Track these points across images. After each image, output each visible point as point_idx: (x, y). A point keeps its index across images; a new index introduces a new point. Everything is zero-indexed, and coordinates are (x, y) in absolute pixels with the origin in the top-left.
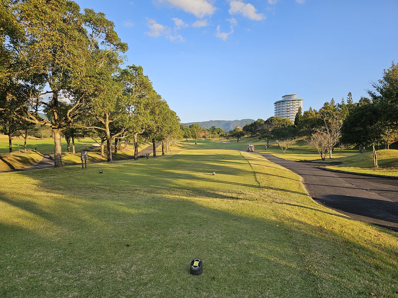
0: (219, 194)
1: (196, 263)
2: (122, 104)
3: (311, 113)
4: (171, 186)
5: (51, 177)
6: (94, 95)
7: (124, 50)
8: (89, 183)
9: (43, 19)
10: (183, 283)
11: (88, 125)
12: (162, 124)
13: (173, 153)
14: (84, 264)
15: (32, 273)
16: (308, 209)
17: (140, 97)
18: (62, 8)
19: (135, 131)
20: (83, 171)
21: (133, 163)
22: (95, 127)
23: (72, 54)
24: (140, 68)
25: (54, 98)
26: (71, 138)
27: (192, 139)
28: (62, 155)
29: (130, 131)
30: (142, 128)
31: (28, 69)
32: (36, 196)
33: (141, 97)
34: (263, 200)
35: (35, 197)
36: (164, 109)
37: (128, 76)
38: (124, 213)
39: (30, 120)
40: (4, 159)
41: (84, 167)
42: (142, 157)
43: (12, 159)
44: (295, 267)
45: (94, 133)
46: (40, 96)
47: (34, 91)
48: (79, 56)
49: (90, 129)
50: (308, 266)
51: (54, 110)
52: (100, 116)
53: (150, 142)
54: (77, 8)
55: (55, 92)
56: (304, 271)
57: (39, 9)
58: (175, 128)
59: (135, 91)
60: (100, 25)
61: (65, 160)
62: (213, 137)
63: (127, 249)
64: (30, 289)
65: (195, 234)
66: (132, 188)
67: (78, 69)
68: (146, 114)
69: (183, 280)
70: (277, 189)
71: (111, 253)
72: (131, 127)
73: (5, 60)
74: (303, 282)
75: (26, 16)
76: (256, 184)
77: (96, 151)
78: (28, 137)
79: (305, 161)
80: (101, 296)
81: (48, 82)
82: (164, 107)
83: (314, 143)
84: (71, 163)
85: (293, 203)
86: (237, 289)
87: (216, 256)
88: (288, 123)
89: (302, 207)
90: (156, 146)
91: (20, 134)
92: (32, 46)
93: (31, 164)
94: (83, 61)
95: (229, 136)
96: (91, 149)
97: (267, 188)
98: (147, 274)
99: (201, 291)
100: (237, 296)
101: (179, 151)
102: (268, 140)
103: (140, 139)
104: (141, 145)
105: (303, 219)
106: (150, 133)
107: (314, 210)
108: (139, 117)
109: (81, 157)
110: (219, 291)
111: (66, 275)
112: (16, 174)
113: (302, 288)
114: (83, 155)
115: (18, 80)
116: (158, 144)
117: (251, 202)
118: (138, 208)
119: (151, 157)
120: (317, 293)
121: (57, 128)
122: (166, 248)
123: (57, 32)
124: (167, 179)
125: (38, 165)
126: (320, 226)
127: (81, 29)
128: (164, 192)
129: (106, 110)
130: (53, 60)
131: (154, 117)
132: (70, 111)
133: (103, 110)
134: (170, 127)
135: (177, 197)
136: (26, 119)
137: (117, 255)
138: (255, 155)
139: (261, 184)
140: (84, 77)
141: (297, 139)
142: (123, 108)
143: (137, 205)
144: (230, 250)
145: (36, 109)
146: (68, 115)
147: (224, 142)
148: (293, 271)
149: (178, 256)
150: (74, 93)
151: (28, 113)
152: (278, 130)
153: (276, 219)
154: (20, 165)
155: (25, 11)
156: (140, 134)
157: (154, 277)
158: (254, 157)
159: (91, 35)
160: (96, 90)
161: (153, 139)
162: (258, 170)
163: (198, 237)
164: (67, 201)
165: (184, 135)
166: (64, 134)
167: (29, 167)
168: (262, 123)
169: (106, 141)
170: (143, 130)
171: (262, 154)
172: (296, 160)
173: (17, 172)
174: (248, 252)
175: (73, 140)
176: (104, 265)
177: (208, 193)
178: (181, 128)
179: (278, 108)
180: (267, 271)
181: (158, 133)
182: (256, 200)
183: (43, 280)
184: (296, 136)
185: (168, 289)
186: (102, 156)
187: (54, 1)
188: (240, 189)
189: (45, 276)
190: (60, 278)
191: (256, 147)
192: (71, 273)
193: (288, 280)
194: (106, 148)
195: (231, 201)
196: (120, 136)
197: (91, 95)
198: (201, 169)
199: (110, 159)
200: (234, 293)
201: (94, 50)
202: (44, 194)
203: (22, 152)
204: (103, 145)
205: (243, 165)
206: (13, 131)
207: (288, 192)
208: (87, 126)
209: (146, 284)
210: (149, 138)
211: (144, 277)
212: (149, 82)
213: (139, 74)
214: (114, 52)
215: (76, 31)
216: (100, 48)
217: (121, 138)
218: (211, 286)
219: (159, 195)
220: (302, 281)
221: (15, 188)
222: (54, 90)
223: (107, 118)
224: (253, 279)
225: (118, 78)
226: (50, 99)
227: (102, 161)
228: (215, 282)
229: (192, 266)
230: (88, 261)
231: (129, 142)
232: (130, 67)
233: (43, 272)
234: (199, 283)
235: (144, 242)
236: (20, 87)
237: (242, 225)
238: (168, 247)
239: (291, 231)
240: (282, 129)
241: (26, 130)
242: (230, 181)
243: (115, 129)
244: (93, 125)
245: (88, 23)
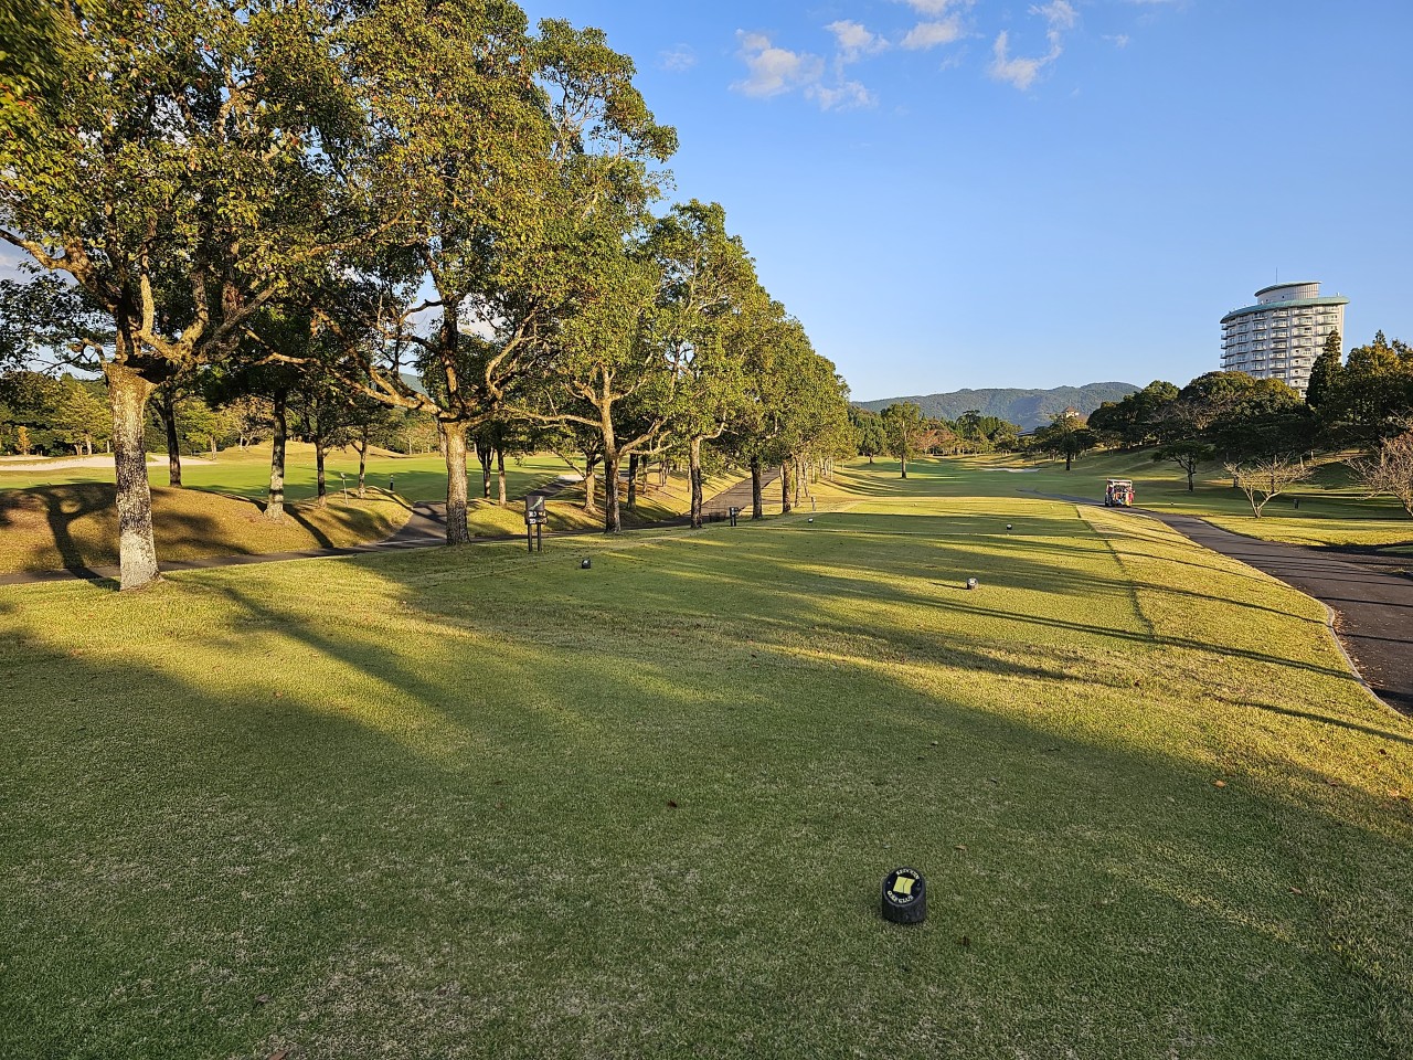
0: (991, 656)
1: (903, 885)
2: (654, 338)
3: (1380, 357)
4: (812, 621)
5: (437, 575)
6: (567, 310)
7: (666, 153)
8: (550, 597)
9: (417, 65)
10: (857, 944)
11: (547, 412)
12: (785, 406)
13: (822, 509)
14: (538, 850)
15: (388, 862)
16: (1354, 732)
17: (713, 313)
18: (473, 27)
19: (695, 431)
20: (533, 558)
21: (688, 538)
22: (569, 417)
23: (503, 174)
24: (716, 211)
25: (446, 324)
26: (496, 454)
27: (890, 459)
28: (469, 509)
29: (679, 428)
30: (717, 421)
31: (374, 231)
32: (395, 632)
33: (716, 311)
34: (1165, 688)
35: (393, 634)
36: (791, 351)
37: (674, 240)
38: (659, 700)
39: (378, 395)
40: (302, 515)
41: (535, 546)
42: (715, 518)
43: (325, 516)
44: (1287, 938)
45: (565, 436)
46: (406, 319)
47: (390, 301)
48: (523, 181)
49: (551, 422)
50: (1341, 939)
51: (448, 362)
52: (584, 379)
53: (743, 466)
54: (518, 20)
55: (450, 304)
56: (1325, 958)
57: (407, 34)
58: (830, 420)
59: (697, 293)
60: (590, 71)
61: (475, 524)
62: (971, 452)
63: (670, 817)
64: (386, 907)
65: (901, 787)
66: (683, 619)
67: (520, 224)
68: (731, 369)
69: (858, 935)
70: (1224, 651)
71: (619, 822)
72: (684, 416)
73: (308, 206)
74: (1319, 994)
75: (369, 61)
76: (1136, 626)
77: (569, 496)
78: (370, 448)
79: (1350, 548)
80: (590, 953)
81: (429, 272)
82: (793, 343)
83: (1390, 474)
84: (494, 534)
85: (1290, 704)
86: (1051, 990)
87: (975, 869)
88: (1280, 396)
89: (1325, 720)
90: (762, 483)
91: (349, 438)
92: (387, 157)
93: (379, 535)
94: (535, 198)
95: (1034, 448)
96: (555, 489)
97: (1180, 645)
98: (736, 901)
99: (920, 979)
100: (1054, 1012)
101: (842, 501)
102: (1190, 463)
103: (712, 458)
104: (713, 480)
105: (1328, 768)
106: (744, 438)
107: (1377, 737)
108: (709, 379)
109: (525, 514)
110: (987, 989)
111: (488, 876)
112: (338, 564)
113: (1312, 1016)
114: (532, 508)
115: (343, 267)
116: (768, 475)
117: (1115, 692)
118: (706, 688)
119: (746, 519)
120: (1375, 1042)
121: (454, 420)
122: (799, 825)
123: (457, 104)
124: (799, 596)
125: (402, 537)
126: (1404, 799)
127: (528, 91)
128: (789, 640)
129: (605, 360)
130: (446, 198)
131: (757, 381)
132: (493, 363)
133: (595, 358)
134: (813, 416)
135: (834, 656)
136: (367, 390)
137: (639, 832)
138: (1134, 520)
139: (1157, 626)
140: (536, 249)
141: (1314, 462)
142: (656, 350)
143: (702, 676)
144: (1030, 853)
145: (393, 359)
146: (488, 376)
147: (1011, 470)
148: (1277, 953)
149: (840, 854)
150: (506, 305)
151: (371, 371)
152: (1233, 423)
153: (1214, 757)
154: (346, 537)
155: (366, 45)
156: (709, 440)
157: (760, 914)
158: (1130, 529)
159: (561, 109)
160: (573, 293)
161: (754, 459)
162: (1145, 577)
163: (909, 797)
164: (487, 651)
165: (861, 443)
166: (475, 440)
167: (373, 543)
168: (1167, 396)
169: (602, 463)
170: (719, 427)
171: (1166, 519)
172: (1308, 543)
173: (340, 557)
174: (1099, 866)
175: (500, 460)
176: (599, 860)
177: (949, 650)
178: (850, 419)
179: (1236, 340)
180: (1173, 943)
181: (768, 437)
182: (1137, 685)
183: (420, 886)
184: (1311, 448)
185: (806, 959)
186: (590, 513)
187: (450, 3)
188: (1074, 642)
189: (426, 875)
190: (469, 883)
191: (1142, 490)
192: (501, 871)
193: (1257, 980)
194: (602, 487)
195: (1035, 684)
196: (645, 446)
197: (558, 309)
198: (923, 566)
199: (614, 523)
200: (1040, 1001)
201: (569, 158)
202: (418, 627)
203: (354, 495)
204: (591, 477)
205: (1086, 554)
206: (328, 429)
207: (1267, 664)
208: (544, 414)
209: (732, 933)
210: (738, 454)
211: (724, 911)
212: (744, 257)
213: (710, 231)
214: (631, 160)
215: (514, 97)
216: (587, 151)
217: (651, 452)
218: (958, 968)
219: (773, 649)
220: (1311, 991)
221: (335, 605)
222: (447, 296)
223: (607, 388)
224: (1117, 964)
225: (643, 248)
226: (434, 325)
227: (588, 529)
228: (972, 958)
229: (889, 893)
230: (551, 841)
231: (675, 467)
232: (683, 210)
233: (419, 861)
234: (914, 954)
235: (725, 799)
236: (349, 290)
237: (1077, 772)
238: (805, 823)
239: (1277, 808)
240: (1252, 419)
241: (365, 425)
242: (1035, 614)
243: (630, 424)
244: (560, 409)
245: (550, 69)
